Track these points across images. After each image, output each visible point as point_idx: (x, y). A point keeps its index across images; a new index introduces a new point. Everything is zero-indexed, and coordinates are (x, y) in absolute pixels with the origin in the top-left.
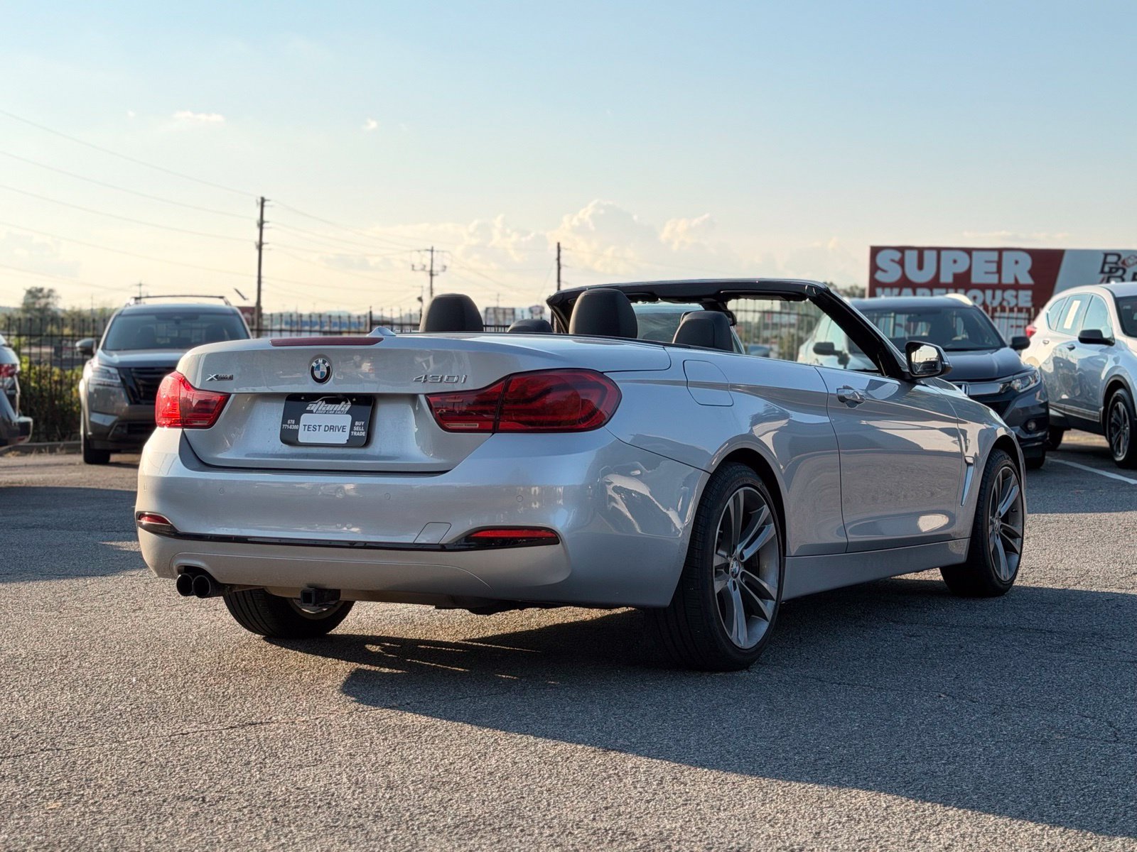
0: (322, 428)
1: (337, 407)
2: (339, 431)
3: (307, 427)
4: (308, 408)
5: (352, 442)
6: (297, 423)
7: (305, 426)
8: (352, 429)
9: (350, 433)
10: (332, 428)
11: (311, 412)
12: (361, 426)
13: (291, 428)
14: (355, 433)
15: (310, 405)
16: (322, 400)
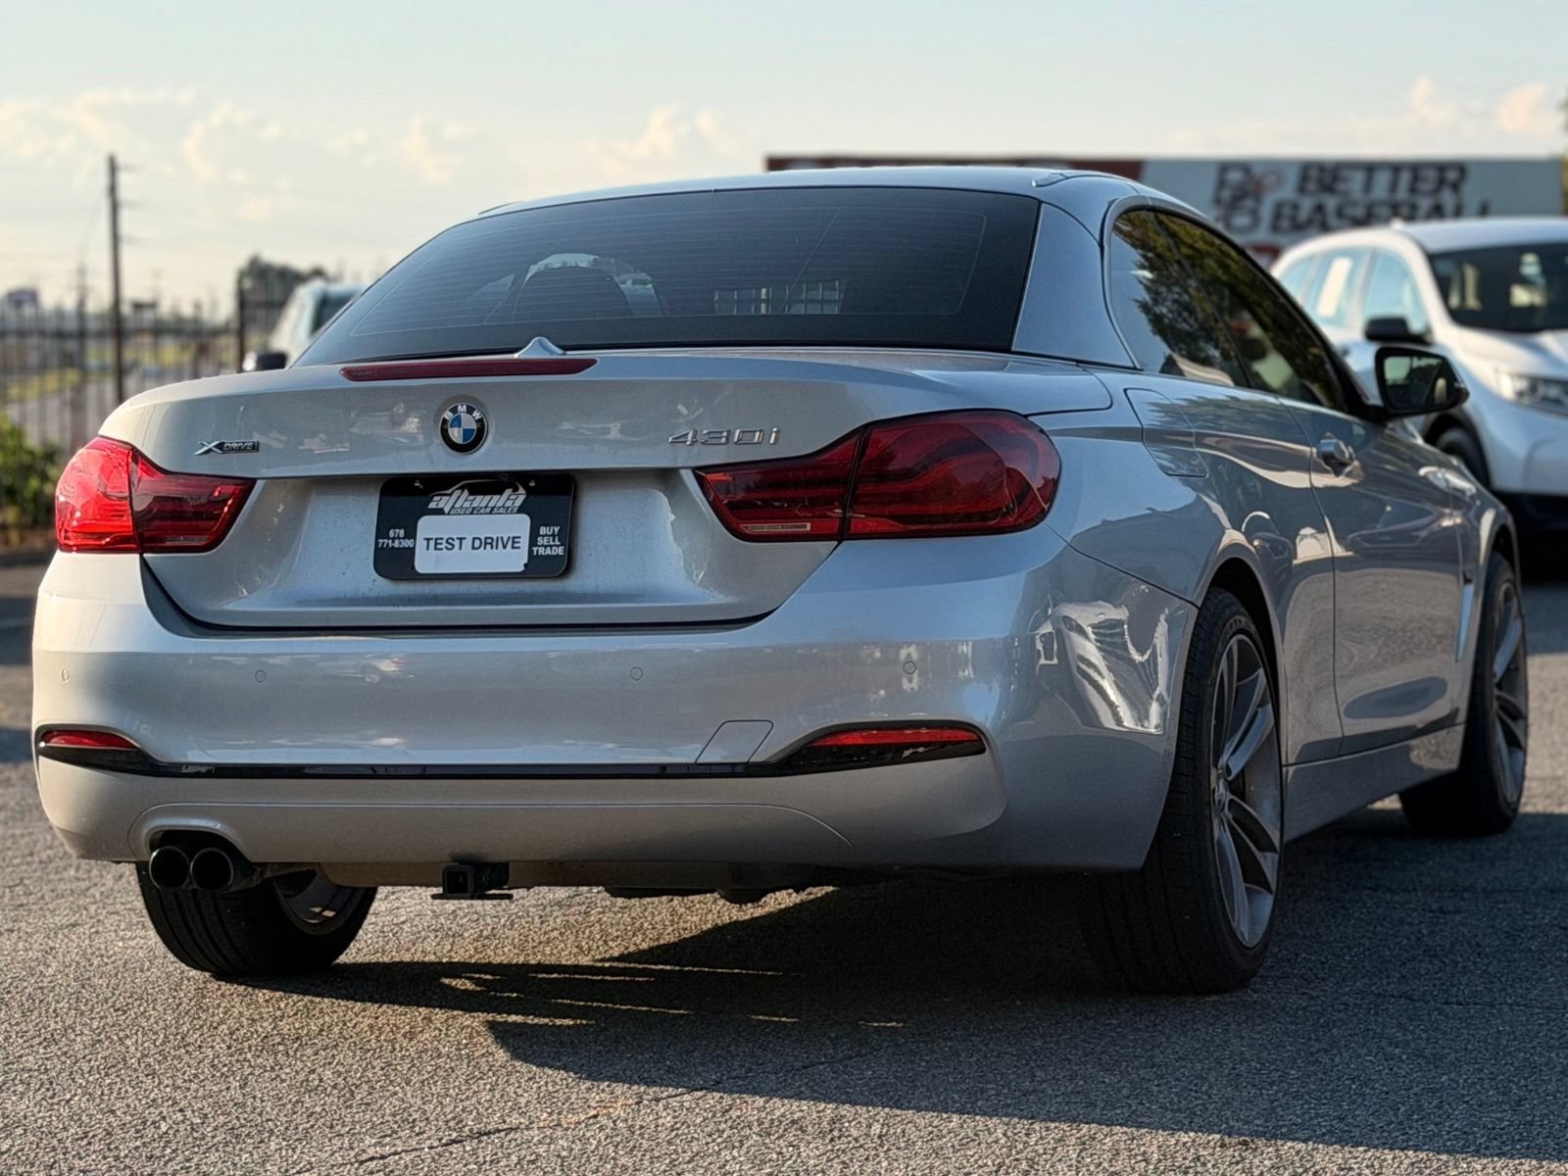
0: (467, 544)
1: (496, 500)
2: (505, 547)
3: (432, 543)
4: (432, 505)
5: (537, 567)
6: (411, 534)
7: (428, 540)
8: (533, 542)
9: (530, 551)
10: (489, 542)
11: (439, 512)
12: (553, 535)
13: (396, 544)
14: (541, 551)
15: (436, 498)
16: (462, 488)
